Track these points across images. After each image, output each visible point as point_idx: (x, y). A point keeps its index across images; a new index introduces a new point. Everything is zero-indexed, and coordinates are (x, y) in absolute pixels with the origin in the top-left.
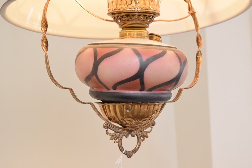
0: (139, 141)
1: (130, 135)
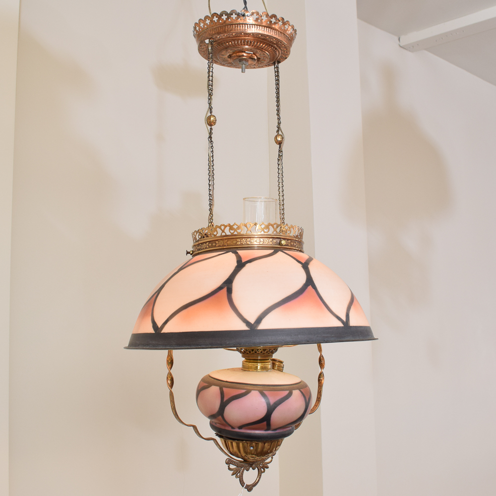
0: (260, 474)
1: (251, 468)
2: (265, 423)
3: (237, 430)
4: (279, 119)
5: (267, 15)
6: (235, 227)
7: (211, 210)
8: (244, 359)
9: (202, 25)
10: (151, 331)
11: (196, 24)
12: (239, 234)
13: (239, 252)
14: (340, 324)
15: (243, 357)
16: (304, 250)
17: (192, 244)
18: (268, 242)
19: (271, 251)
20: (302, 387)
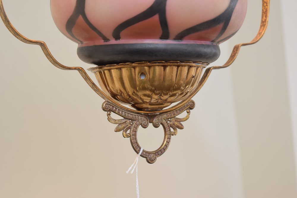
0: (168, 135)
1: (151, 125)
2: (156, 18)
3: (113, 42)
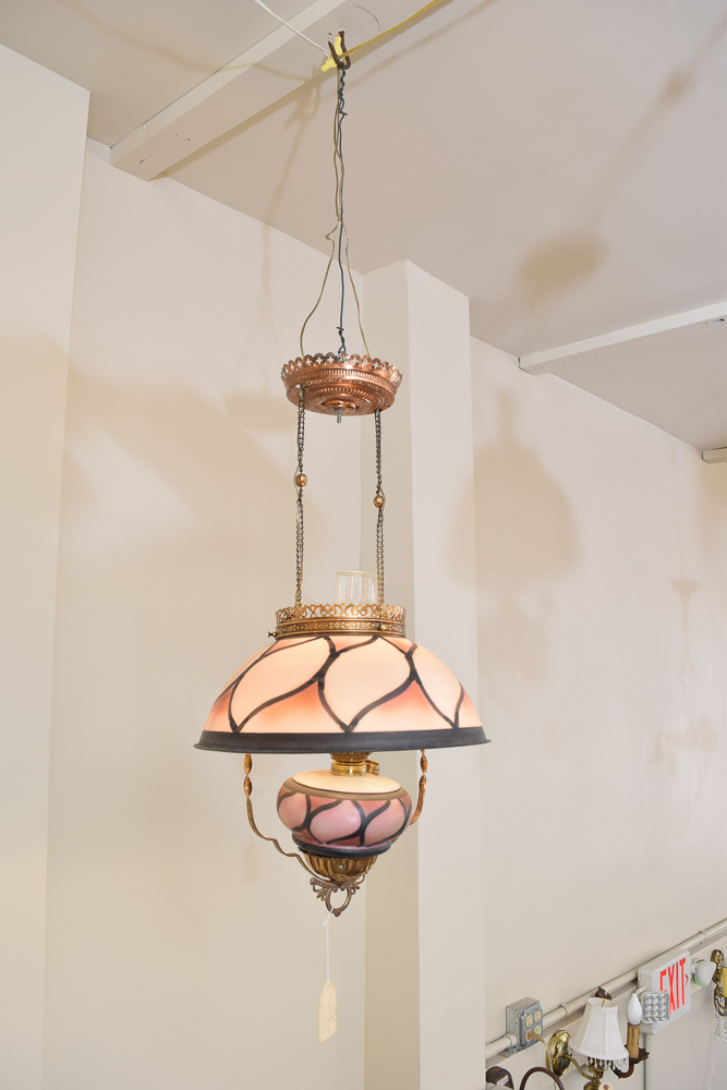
0: (350, 895)
1: (340, 890)
2: (358, 838)
3: (325, 845)
4: (379, 478)
5: (369, 360)
6: (327, 608)
7: (298, 585)
8: (334, 761)
9: (292, 367)
10: (229, 730)
11: (285, 365)
12: (332, 617)
13: (333, 638)
14: (448, 726)
15: (333, 758)
16: (406, 634)
17: (276, 625)
18: (366, 626)
19: (370, 637)
20: (400, 795)
